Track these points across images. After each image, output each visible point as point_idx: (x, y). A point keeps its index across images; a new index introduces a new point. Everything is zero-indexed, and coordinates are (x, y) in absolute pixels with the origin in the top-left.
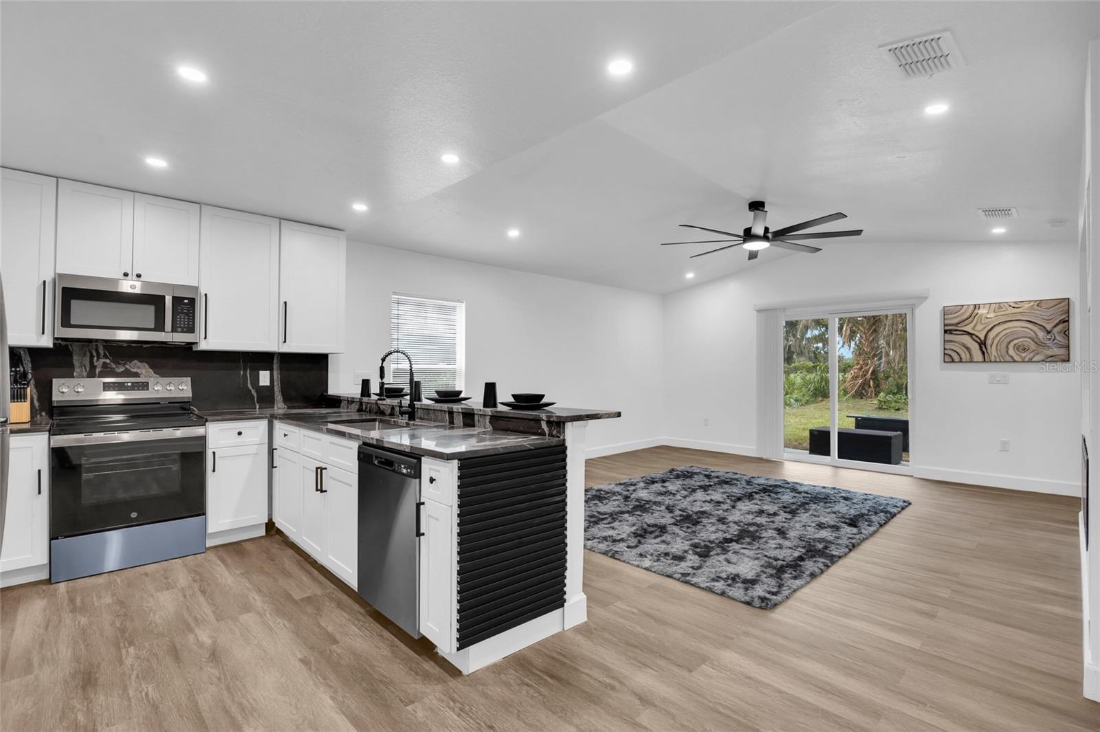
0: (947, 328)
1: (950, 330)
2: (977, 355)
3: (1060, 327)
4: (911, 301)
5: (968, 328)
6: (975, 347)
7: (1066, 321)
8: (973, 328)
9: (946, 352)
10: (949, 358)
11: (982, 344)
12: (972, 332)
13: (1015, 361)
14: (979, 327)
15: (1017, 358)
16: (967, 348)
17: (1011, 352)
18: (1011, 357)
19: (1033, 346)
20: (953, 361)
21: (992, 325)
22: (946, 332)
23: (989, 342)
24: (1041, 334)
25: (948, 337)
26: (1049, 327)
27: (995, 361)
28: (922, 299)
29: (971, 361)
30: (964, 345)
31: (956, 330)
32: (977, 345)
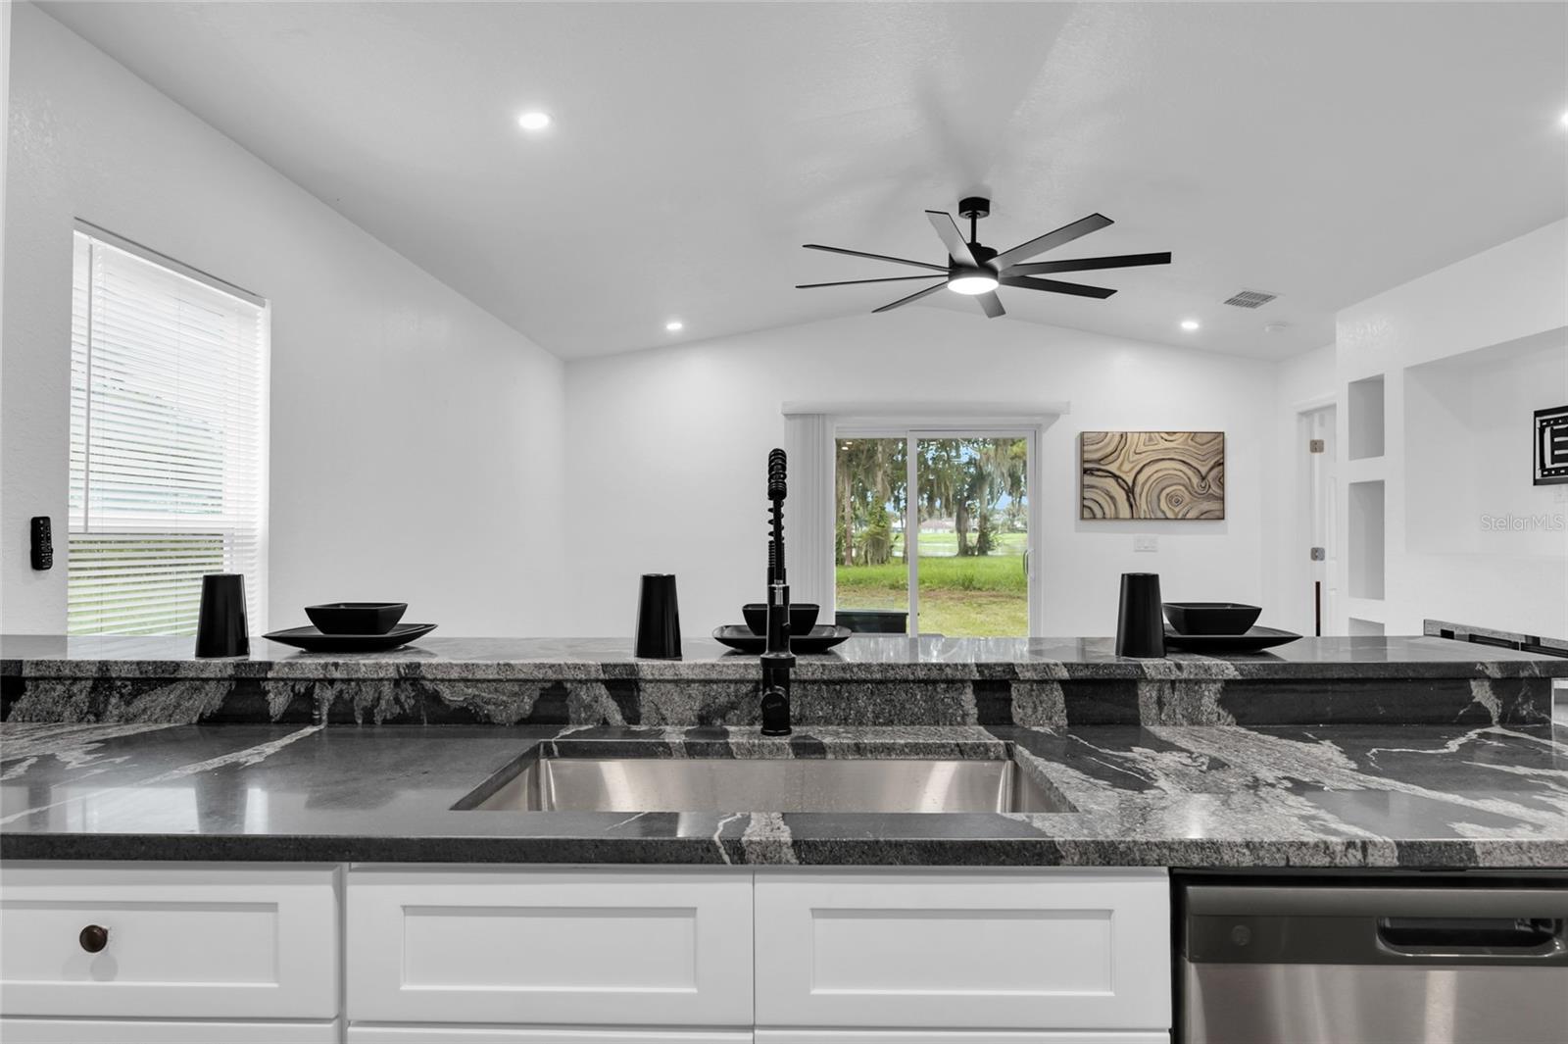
0: (1087, 466)
1: (1091, 470)
2: (1124, 510)
3: (1216, 470)
4: (1038, 420)
5: (1113, 468)
6: (1120, 495)
7: (1221, 464)
8: (1119, 468)
9: (1086, 503)
10: (1087, 512)
11: (1130, 491)
12: (1117, 473)
13: (1167, 519)
14: (1127, 467)
15: (1170, 515)
16: (1112, 498)
17: (1164, 505)
18: (1163, 512)
19: (1187, 497)
20: (1094, 517)
21: (1142, 465)
22: (1085, 471)
23: (1137, 490)
24: (1195, 480)
25: (1089, 480)
26: (1203, 471)
27: (1145, 519)
28: (1053, 416)
29: (1117, 518)
30: (1108, 494)
31: (1099, 470)
32: (1123, 493)
